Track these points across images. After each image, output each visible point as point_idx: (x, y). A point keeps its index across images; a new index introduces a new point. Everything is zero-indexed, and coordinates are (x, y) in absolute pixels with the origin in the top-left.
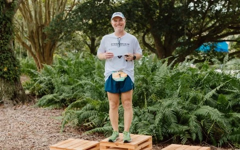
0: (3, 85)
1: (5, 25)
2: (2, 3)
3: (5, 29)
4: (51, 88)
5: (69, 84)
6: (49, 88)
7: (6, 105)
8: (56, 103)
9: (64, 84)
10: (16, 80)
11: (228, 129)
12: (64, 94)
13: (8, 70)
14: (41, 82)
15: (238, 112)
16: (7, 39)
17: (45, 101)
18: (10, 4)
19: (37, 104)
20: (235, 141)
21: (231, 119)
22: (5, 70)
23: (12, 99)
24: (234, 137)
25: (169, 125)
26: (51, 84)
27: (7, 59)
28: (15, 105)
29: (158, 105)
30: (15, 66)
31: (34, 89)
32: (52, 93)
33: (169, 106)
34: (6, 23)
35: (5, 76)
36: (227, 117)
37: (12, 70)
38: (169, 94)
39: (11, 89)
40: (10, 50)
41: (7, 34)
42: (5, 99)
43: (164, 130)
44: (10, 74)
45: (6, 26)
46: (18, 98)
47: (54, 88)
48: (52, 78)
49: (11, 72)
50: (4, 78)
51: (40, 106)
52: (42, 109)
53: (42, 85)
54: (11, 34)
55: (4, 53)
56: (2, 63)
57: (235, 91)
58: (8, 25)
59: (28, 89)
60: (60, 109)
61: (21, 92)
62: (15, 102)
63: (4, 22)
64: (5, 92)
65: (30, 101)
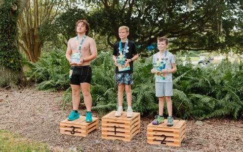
0: (10, 73)
1: (11, 27)
2: (9, 10)
3: (11, 30)
4: (47, 76)
5: (62, 73)
6: (46, 76)
7: (12, 89)
8: (52, 87)
9: (58, 73)
10: (20, 70)
11: (190, 105)
12: (59, 81)
13: (14, 62)
14: (39, 71)
15: (195, 94)
16: (13, 39)
17: (44, 85)
18: (15, 11)
19: (37, 88)
20: (196, 115)
21: (191, 98)
22: (12, 62)
23: (17, 85)
24: (195, 112)
25: (147, 104)
26: (47, 73)
27: (13, 53)
28: (19, 89)
29: (137, 89)
30: (19, 59)
31: (34, 77)
32: (48, 80)
33: (147, 89)
34: (12, 26)
35: (12, 66)
36: (188, 97)
37: (17, 62)
38: (144, 81)
39: (16, 77)
40: (15, 47)
41: (13, 34)
42: (11, 84)
43: (144, 108)
44: (16, 65)
45: (12, 29)
46: (22, 84)
47: (49, 76)
48: (47, 68)
49: (16, 64)
50: (11, 68)
51: (40, 89)
52: (42, 92)
53: (40, 74)
54: (15, 35)
55: (11, 49)
56: (9, 56)
57: (192, 78)
58: (13, 28)
59: (29, 76)
60: (56, 92)
61: (23, 79)
62: (19, 87)
63: (10, 25)
64: (12, 79)
65: (31, 86)
